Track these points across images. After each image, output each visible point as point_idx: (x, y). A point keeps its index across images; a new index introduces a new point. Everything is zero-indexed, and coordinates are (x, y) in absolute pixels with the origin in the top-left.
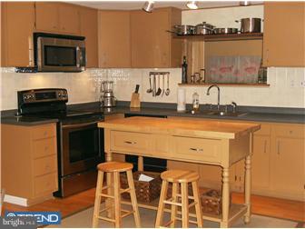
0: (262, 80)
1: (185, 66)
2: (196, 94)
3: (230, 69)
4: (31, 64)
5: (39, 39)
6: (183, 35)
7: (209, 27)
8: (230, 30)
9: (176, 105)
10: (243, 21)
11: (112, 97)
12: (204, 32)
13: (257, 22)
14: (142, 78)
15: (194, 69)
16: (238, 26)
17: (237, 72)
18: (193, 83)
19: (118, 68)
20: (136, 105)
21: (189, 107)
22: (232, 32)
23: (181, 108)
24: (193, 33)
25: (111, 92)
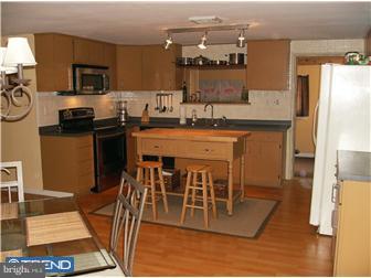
0: (245, 99)
1: (185, 89)
2: (194, 111)
3: (213, 90)
4: (71, 88)
5: (77, 69)
6: (184, 65)
7: (204, 59)
8: (221, 62)
9: (179, 119)
10: (231, 55)
11: (126, 114)
12: (201, 63)
13: (241, 56)
14: (150, 98)
15: (191, 91)
16: (227, 59)
17: (218, 93)
18: (191, 102)
19: (132, 90)
20: (146, 120)
21: (189, 121)
22: (223, 64)
23: (183, 122)
24: (192, 64)
25: (125, 110)
